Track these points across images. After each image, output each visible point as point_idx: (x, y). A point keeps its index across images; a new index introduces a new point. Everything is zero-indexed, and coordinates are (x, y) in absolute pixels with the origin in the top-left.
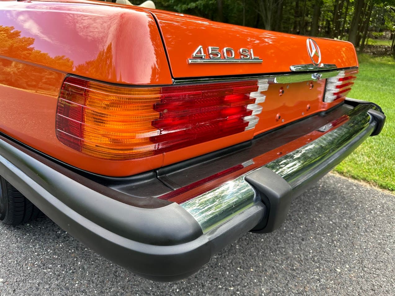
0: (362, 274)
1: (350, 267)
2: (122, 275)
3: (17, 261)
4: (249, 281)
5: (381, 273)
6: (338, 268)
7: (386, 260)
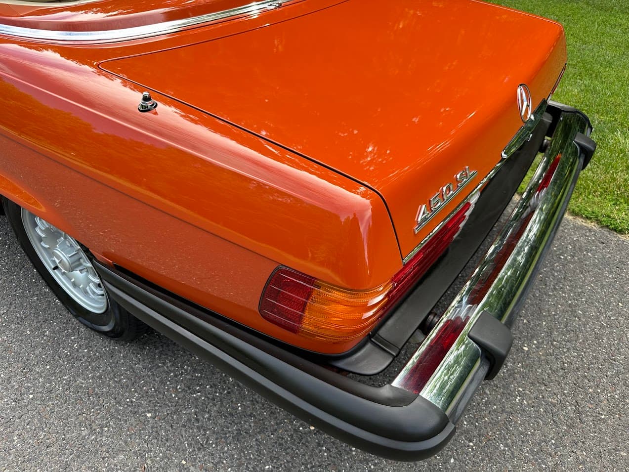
0: (551, 351)
1: (538, 343)
3: (154, 388)
5: (572, 346)
6: (525, 347)
7: (577, 328)
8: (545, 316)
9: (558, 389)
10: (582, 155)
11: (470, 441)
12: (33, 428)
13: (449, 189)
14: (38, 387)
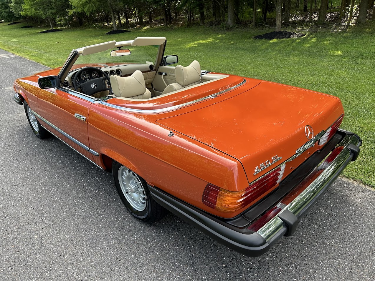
0: (341, 245)
1: (335, 241)
2: (214, 249)
3: (160, 243)
4: (279, 250)
5: (353, 244)
6: (328, 242)
7: (357, 236)
8: (341, 230)
9: (342, 262)
10: (352, 153)
11: (295, 278)
12: (114, 253)
13: (268, 162)
14: (116, 239)
